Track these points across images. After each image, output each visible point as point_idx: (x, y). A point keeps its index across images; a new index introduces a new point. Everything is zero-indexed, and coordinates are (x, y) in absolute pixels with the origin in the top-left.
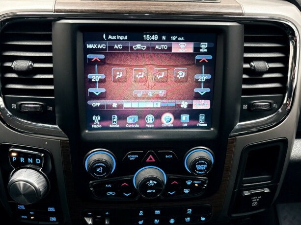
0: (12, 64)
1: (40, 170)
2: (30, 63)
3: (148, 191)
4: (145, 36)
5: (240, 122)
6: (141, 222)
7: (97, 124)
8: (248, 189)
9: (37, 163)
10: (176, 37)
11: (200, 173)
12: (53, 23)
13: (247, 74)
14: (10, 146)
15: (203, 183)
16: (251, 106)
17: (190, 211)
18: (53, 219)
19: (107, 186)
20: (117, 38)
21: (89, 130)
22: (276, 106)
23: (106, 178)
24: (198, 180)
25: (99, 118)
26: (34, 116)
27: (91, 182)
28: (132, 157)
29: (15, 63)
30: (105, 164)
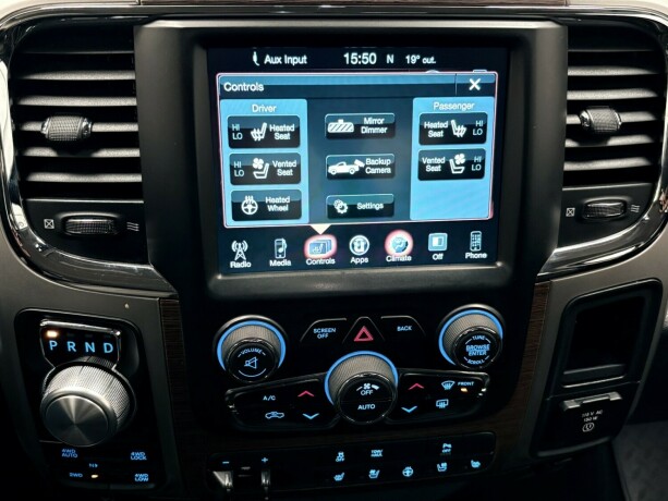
0: (43, 127)
1: (113, 369)
2: (84, 124)
3: (360, 407)
4: (347, 56)
5: (560, 246)
6: (338, 478)
7: (240, 260)
8: (574, 394)
9: (106, 351)
10: (418, 57)
11: (474, 362)
12: (135, 28)
13: (574, 139)
14: (42, 316)
15: (479, 385)
16: (583, 210)
17: (447, 447)
18: (143, 477)
19: (265, 398)
20: (283, 60)
21: (224, 274)
22: (635, 209)
23: (267, 380)
24: (467, 378)
25: (246, 247)
26: (94, 244)
27: (229, 391)
28: (323, 333)
29: (48, 123)
30: (264, 351)
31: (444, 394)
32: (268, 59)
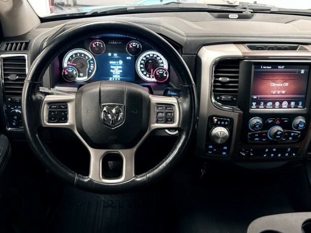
3: (277, 137)
4: (279, 67)
6: (265, 156)
7: (254, 106)
9: (226, 124)
11: (300, 128)
12: (240, 61)
14: (214, 116)
15: (299, 134)
17: (289, 149)
18: (224, 153)
19: (256, 135)
21: (251, 109)
25: (255, 103)
26: (225, 103)
27: (249, 133)
28: (270, 121)
29: (220, 78)
30: (259, 124)
31: (291, 136)
32: (264, 67)
